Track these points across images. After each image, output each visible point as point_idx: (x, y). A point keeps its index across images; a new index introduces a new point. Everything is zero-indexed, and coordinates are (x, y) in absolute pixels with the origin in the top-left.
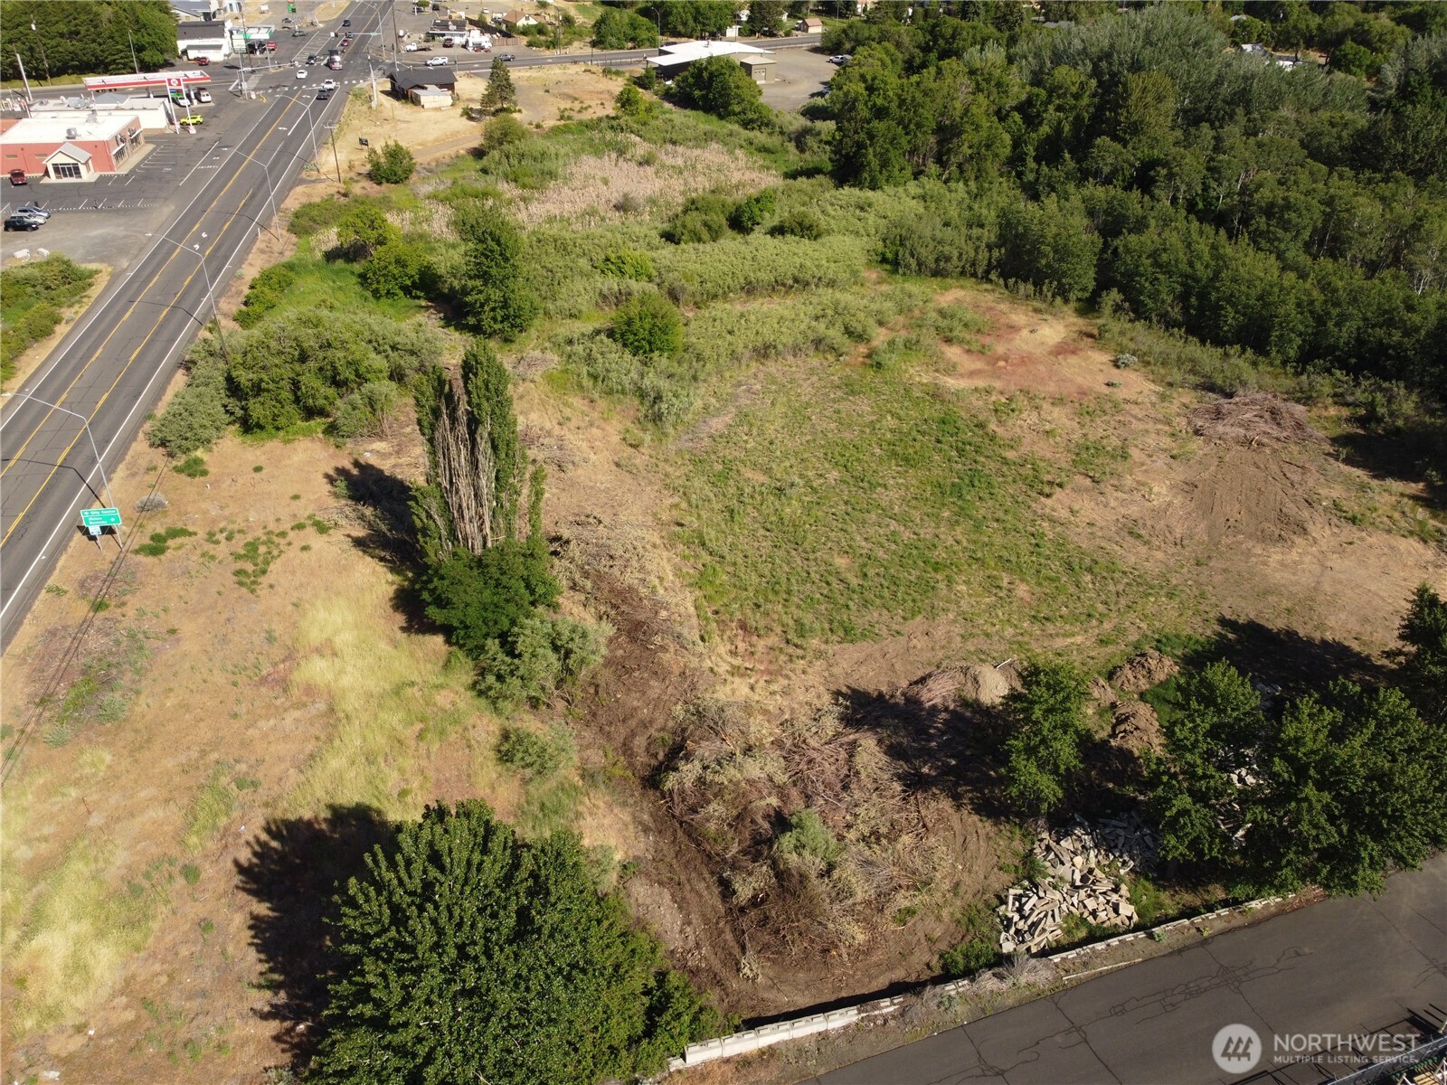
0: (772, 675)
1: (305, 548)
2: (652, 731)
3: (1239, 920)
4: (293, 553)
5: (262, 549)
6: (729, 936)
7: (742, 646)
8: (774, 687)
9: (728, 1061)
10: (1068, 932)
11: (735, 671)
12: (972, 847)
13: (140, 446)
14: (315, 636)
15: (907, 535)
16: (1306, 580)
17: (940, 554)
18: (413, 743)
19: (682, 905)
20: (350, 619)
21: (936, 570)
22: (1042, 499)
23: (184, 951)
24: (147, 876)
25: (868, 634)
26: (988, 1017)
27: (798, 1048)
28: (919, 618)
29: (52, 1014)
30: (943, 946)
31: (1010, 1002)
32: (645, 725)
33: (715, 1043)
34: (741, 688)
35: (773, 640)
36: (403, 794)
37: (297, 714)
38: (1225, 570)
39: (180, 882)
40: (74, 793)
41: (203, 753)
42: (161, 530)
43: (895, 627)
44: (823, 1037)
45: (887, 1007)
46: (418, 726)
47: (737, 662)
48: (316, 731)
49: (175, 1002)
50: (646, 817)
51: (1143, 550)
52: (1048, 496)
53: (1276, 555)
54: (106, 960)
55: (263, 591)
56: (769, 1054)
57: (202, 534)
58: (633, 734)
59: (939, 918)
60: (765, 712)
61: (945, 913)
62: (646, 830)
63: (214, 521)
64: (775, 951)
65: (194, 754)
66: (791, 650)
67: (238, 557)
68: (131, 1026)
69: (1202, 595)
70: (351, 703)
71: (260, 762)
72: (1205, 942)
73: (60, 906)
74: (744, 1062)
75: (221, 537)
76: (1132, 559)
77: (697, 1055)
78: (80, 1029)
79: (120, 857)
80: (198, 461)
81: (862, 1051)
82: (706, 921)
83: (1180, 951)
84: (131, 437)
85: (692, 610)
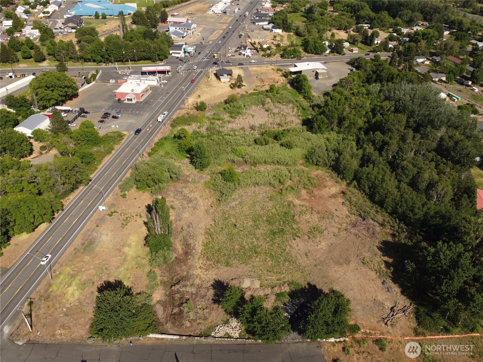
0: (206, 270)
1: (136, 221)
2: (178, 276)
3: (255, 342)
4: (133, 221)
5: (129, 219)
6: (169, 318)
7: (205, 262)
8: (205, 273)
9: (156, 338)
10: (225, 335)
11: (201, 268)
12: (220, 315)
13: (117, 188)
14: (129, 242)
15: (255, 243)
16: (338, 276)
17: (259, 250)
18: (135, 269)
19: (164, 310)
20: (136, 239)
21: (256, 253)
22: (293, 240)
23: (88, 296)
24: (87, 282)
25: (231, 266)
26: (199, 345)
27: (167, 339)
28: (244, 264)
29: (68, 300)
30: (202, 331)
31: (204, 343)
32: (178, 274)
33: (155, 335)
34: (199, 271)
35: (211, 263)
36: (129, 278)
37: (119, 257)
38: (320, 269)
39: (91, 284)
40: (82, 263)
41: (103, 261)
42: (113, 211)
43: (237, 265)
44: (172, 339)
45: (184, 338)
46: (137, 265)
47: (202, 265)
48: (121, 262)
49: (84, 304)
50: (168, 293)
51: (306, 259)
52: (295, 240)
53: (336, 268)
54: (77, 294)
55: (125, 229)
56: (163, 339)
57: (120, 213)
58: (174, 276)
59: (205, 326)
60: (200, 278)
61: (206, 325)
62: (166, 295)
63: (123, 210)
64: (173, 323)
65: (101, 261)
66: (214, 266)
67: (124, 220)
68: (77, 305)
69: (309, 274)
70: (129, 258)
71: (110, 266)
72: (245, 344)
73: (74, 283)
74: (158, 339)
75: (122, 214)
76: (301, 261)
77: (151, 336)
78: (70, 304)
79: (84, 277)
80: (125, 195)
81: (176, 343)
82: (167, 315)
83: (239, 344)
84: (115, 186)
85: (200, 251)
